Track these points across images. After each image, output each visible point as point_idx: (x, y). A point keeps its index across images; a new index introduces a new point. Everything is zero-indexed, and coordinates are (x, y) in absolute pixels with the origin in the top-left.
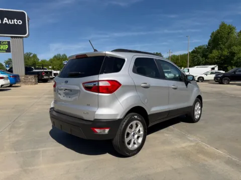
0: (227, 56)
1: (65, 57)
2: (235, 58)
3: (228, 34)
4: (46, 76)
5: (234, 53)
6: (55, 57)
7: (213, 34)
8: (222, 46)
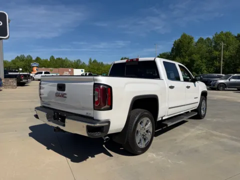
0: (188, 63)
1: (30, 58)
2: (195, 65)
3: (189, 44)
4: (24, 79)
5: (194, 61)
6: (18, 57)
7: (175, 42)
8: (184, 54)
